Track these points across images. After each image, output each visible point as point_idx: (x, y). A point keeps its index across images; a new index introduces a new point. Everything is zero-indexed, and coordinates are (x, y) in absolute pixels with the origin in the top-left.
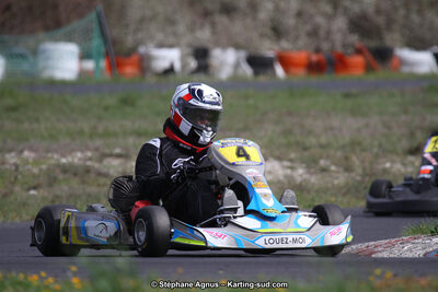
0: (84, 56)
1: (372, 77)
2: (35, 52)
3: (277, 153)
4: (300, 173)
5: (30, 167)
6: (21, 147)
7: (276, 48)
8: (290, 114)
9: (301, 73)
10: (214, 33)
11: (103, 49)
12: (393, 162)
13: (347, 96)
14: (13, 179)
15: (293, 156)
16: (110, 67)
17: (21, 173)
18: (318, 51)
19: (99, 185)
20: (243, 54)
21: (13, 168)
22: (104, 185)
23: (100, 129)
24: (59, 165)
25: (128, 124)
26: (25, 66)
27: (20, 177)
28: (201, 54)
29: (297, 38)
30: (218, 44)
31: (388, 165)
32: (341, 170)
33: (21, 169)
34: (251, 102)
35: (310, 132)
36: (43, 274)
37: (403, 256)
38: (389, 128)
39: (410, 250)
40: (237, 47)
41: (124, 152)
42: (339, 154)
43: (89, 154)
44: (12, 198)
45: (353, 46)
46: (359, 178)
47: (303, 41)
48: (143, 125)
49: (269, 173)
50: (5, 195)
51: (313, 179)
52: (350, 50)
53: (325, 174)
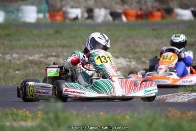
0: (39, 12)
1: (164, 21)
2: (18, 10)
3: (123, 55)
4: (133, 64)
5: (16, 61)
6: (12, 52)
7: (122, 8)
8: (129, 37)
9: (133, 19)
10: (96, 1)
11: (47, 9)
13: (154, 30)
14: (8, 66)
15: (130, 56)
16: (50, 17)
17: (12, 64)
18: (141, 9)
20: (108, 11)
21: (9, 61)
23: (46, 44)
24: (28, 60)
25: (58, 42)
26: (13, 16)
27: (12, 66)
28: (90, 11)
29: (132, 4)
30: (97, 7)
33: (12, 62)
34: (112, 32)
35: (138, 46)
36: (24, 110)
37: (179, 101)
39: (182, 98)
40: (106, 8)
41: (57, 55)
42: (150, 55)
43: (42, 55)
44: (8, 75)
47: (135, 5)
48: (65, 42)
49: (120, 63)
50: (5, 73)
51: (139, 67)
52: (155, 9)
53: (144, 64)
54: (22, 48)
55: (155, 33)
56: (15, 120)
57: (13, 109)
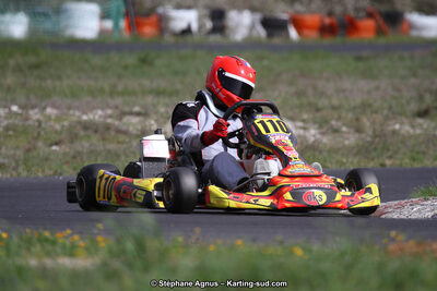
0: (104, 16)
1: (382, 40)
2: (58, 11)
3: (290, 114)
4: (312, 133)
5: (52, 123)
6: (43, 104)
7: (290, 10)
8: (303, 75)
9: (313, 36)
11: (123, 9)
12: (402, 124)
13: (359, 59)
14: (36, 135)
15: (305, 116)
16: (130, 27)
17: (44, 129)
19: (119, 142)
20: (258, 17)
21: (36, 124)
22: (123, 142)
23: (120, 88)
24: (80, 122)
25: (146, 83)
26: (48, 25)
27: (42, 133)
28: (218, 16)
30: (234, 6)
31: (397, 127)
32: (352, 130)
33: (43, 125)
34: (265, 63)
35: (323, 94)
36: (69, 231)
37: (413, 217)
38: (399, 90)
39: (419, 211)
40: (253, 10)
41: (143, 111)
42: (350, 115)
43: (109, 112)
44: (35, 153)
45: (364, 10)
46: (369, 139)
47: (317, 3)
48: (162, 84)
50: (28, 151)
51: (325, 140)
52: (362, 14)
53: (336, 134)
54: (66, 96)
55: (361, 65)
56: (48, 254)
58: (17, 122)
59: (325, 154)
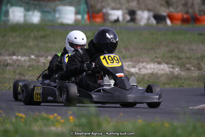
0: (77, 13)
2: (55, 11)
3: (166, 61)
4: (177, 70)
6: (47, 55)
7: (167, 11)
8: (173, 42)
9: (178, 23)
10: (138, 3)
11: (86, 10)
13: (200, 34)
14: (42, 69)
15: (173, 62)
16: (89, 18)
18: (187, 13)
20: (151, 14)
21: (43, 64)
26: (50, 17)
28: (132, 13)
29: (177, 7)
30: (140, 9)
32: (196, 69)
33: (46, 65)
34: (155, 36)
35: (182, 51)
36: (56, 115)
40: (149, 10)
42: (196, 62)
45: (204, 11)
46: (204, 73)
47: (180, 8)
49: (163, 70)
51: (183, 73)
52: (202, 13)
53: (188, 71)
55: (201, 37)
56: (46, 125)
57: (43, 113)
58: (34, 63)
59: (183, 80)
